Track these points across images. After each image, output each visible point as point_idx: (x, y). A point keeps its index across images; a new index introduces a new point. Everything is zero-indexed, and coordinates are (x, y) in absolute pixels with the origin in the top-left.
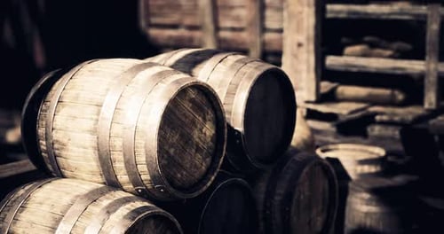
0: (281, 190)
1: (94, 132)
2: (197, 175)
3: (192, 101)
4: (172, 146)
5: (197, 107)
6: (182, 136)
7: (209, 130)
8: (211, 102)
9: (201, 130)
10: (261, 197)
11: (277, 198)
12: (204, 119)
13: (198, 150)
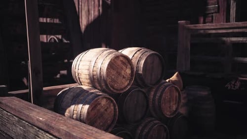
0: (158, 95)
1: (88, 70)
2: (123, 86)
3: (121, 61)
4: (113, 75)
5: (123, 63)
6: (117, 72)
7: (128, 71)
8: (129, 62)
9: (125, 71)
10: (151, 97)
11: (157, 97)
12: (126, 67)
13: (124, 77)
